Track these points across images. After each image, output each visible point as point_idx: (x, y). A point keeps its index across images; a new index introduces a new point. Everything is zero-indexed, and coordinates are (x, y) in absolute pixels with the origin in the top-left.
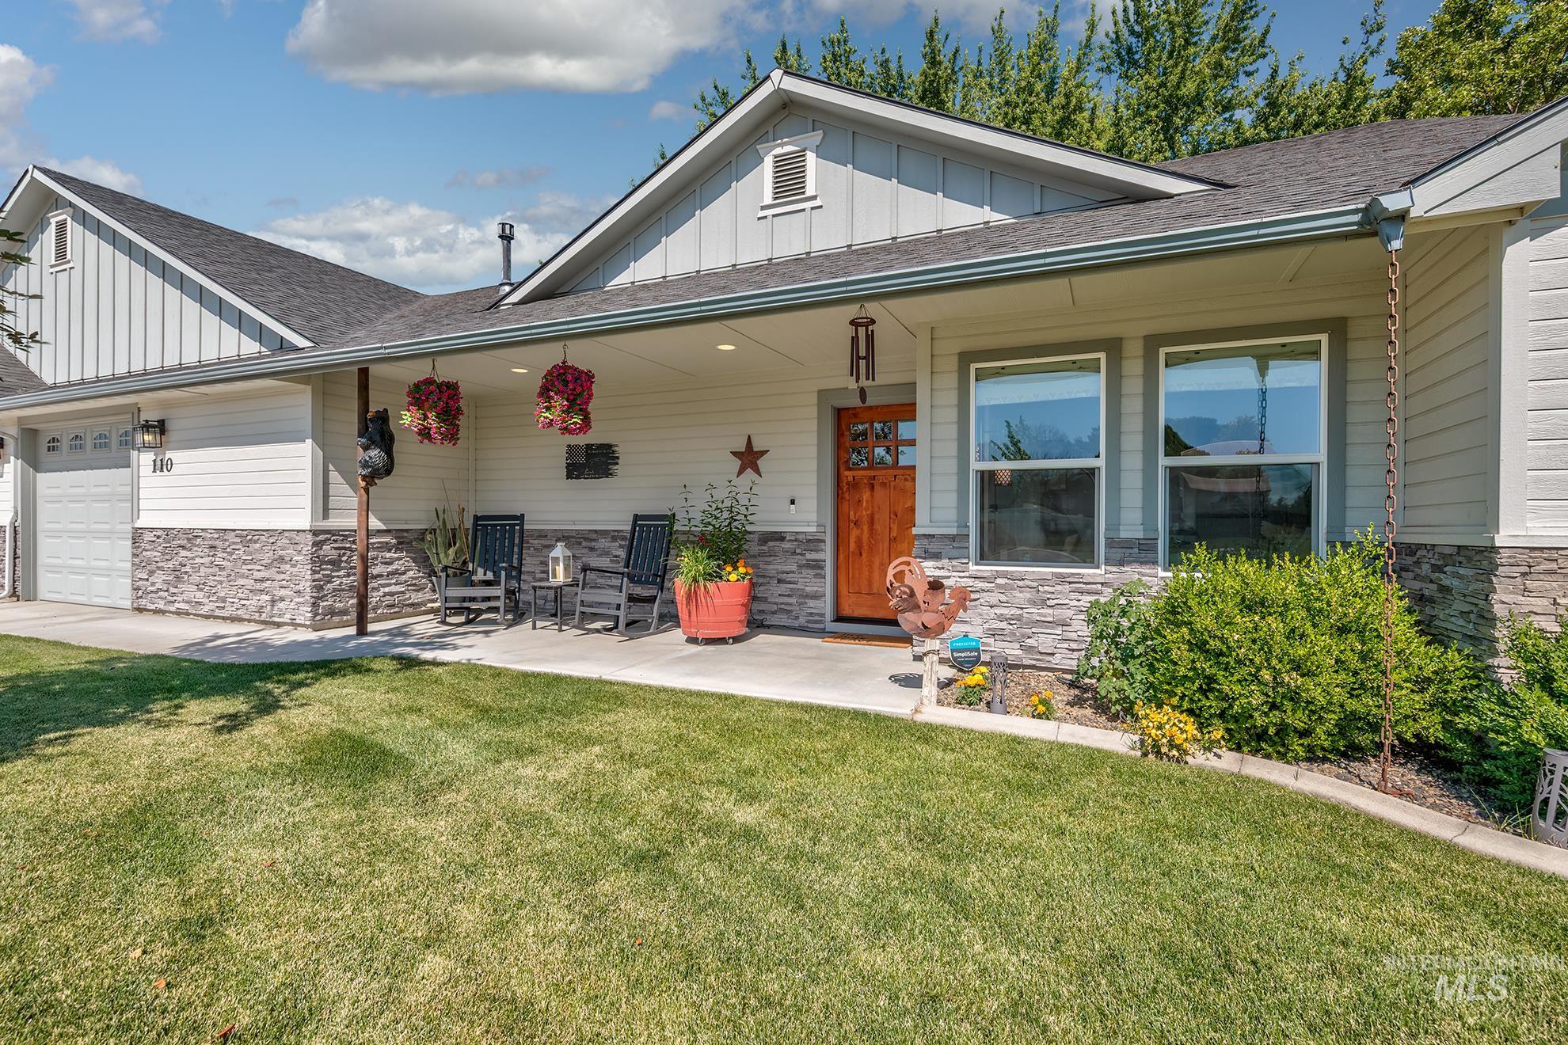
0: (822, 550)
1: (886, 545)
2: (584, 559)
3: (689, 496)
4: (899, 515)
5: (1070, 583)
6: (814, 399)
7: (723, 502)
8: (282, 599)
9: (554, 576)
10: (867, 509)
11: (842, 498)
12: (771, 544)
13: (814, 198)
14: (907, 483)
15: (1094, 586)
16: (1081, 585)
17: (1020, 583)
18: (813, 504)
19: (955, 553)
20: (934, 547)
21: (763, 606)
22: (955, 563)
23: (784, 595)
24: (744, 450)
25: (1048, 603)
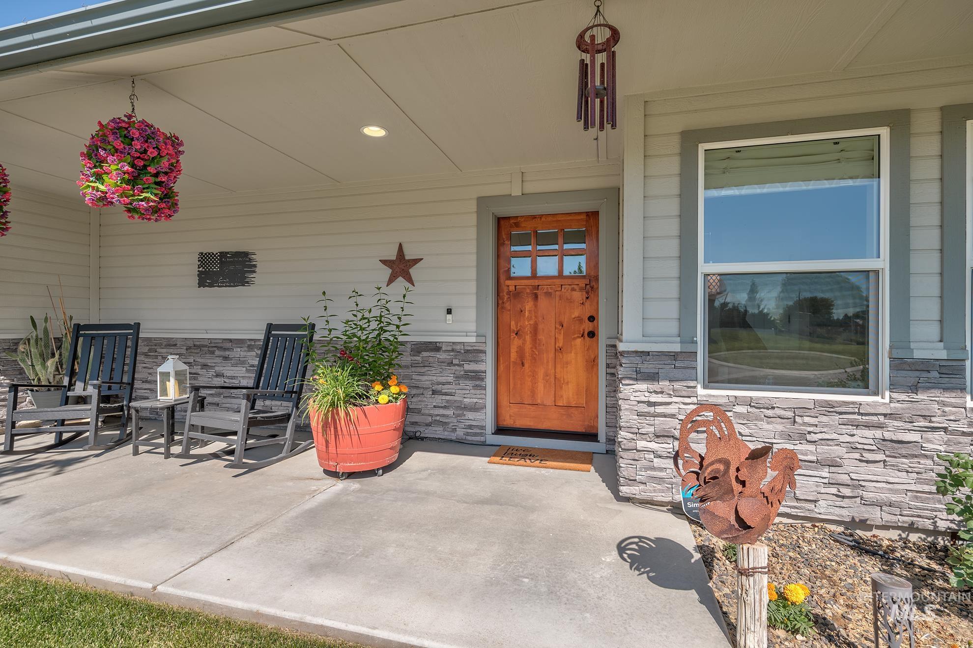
0: (482, 361)
1: (551, 355)
2: (217, 368)
3: (328, 304)
4: (564, 325)
5: (841, 413)
6: (473, 206)
7: (370, 311)
9: (164, 392)
10: (530, 319)
11: (503, 308)
12: (425, 354)
14: (574, 293)
15: (875, 418)
16: (856, 417)
17: (770, 413)
18: (472, 314)
19: (678, 373)
20: (648, 367)
21: (416, 418)
22: (677, 385)
23: (439, 407)
24: (395, 259)
25: (809, 437)
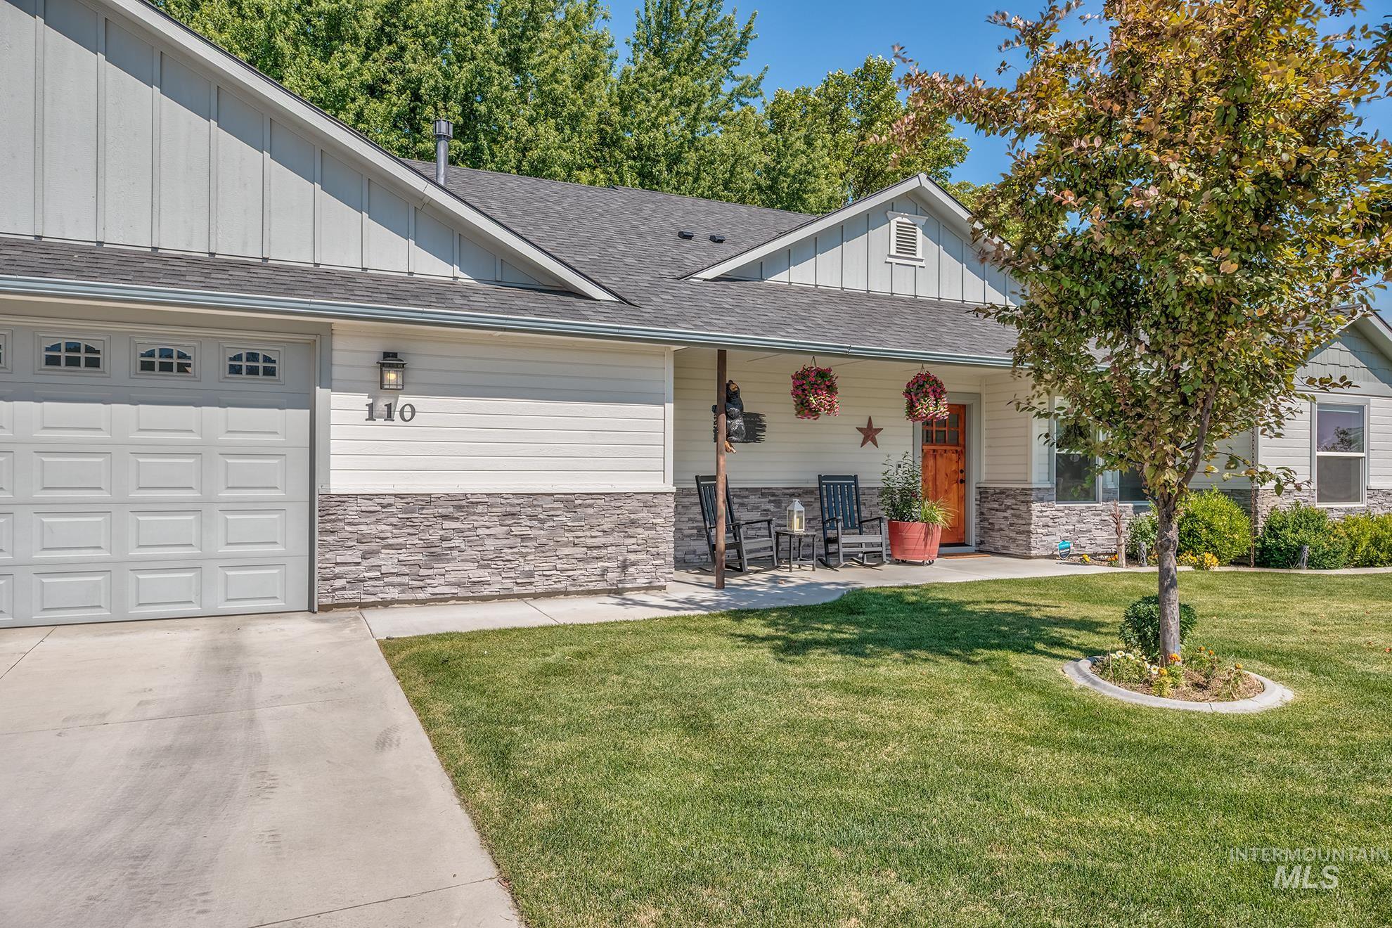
5: (1090, 511)
8: (633, 564)
13: (922, 260)
14: (953, 455)
15: (1099, 512)
16: (1094, 512)
17: (1073, 513)
19: (1048, 498)
22: (1048, 503)
24: (866, 427)
25: (1083, 521)
